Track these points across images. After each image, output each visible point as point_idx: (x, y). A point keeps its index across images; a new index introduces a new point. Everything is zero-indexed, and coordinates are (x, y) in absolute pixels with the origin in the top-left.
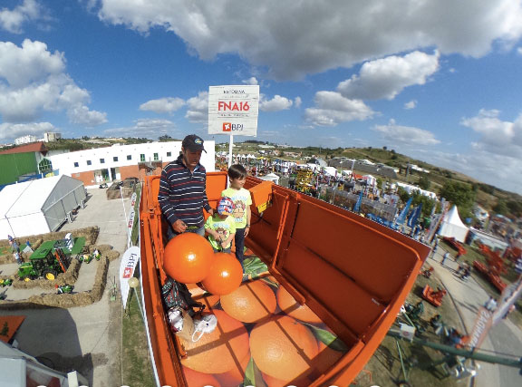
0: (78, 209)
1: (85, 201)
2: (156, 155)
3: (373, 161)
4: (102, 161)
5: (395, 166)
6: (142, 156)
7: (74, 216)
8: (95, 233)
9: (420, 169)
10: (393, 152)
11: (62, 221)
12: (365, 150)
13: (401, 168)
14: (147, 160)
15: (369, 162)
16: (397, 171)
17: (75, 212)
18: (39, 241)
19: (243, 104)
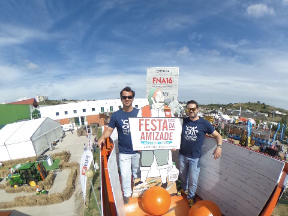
0: (57, 142)
1: (63, 138)
2: (112, 108)
3: (252, 110)
4: (75, 112)
5: (266, 113)
6: (103, 109)
7: (54, 147)
8: (67, 156)
9: (280, 114)
10: (264, 104)
11: (46, 149)
12: (247, 104)
13: (269, 114)
14: (106, 111)
15: (249, 111)
16: (267, 116)
17: (55, 144)
18: (28, 162)
19: (169, 79)
